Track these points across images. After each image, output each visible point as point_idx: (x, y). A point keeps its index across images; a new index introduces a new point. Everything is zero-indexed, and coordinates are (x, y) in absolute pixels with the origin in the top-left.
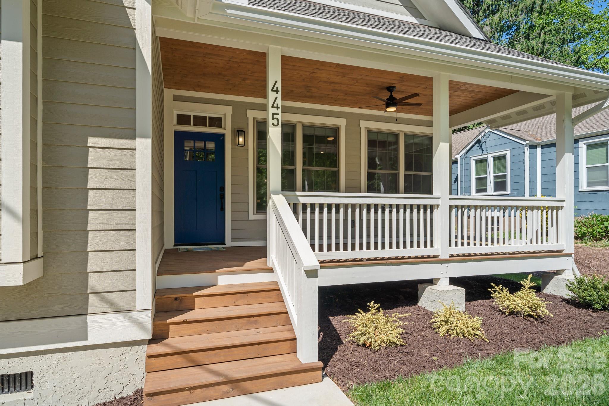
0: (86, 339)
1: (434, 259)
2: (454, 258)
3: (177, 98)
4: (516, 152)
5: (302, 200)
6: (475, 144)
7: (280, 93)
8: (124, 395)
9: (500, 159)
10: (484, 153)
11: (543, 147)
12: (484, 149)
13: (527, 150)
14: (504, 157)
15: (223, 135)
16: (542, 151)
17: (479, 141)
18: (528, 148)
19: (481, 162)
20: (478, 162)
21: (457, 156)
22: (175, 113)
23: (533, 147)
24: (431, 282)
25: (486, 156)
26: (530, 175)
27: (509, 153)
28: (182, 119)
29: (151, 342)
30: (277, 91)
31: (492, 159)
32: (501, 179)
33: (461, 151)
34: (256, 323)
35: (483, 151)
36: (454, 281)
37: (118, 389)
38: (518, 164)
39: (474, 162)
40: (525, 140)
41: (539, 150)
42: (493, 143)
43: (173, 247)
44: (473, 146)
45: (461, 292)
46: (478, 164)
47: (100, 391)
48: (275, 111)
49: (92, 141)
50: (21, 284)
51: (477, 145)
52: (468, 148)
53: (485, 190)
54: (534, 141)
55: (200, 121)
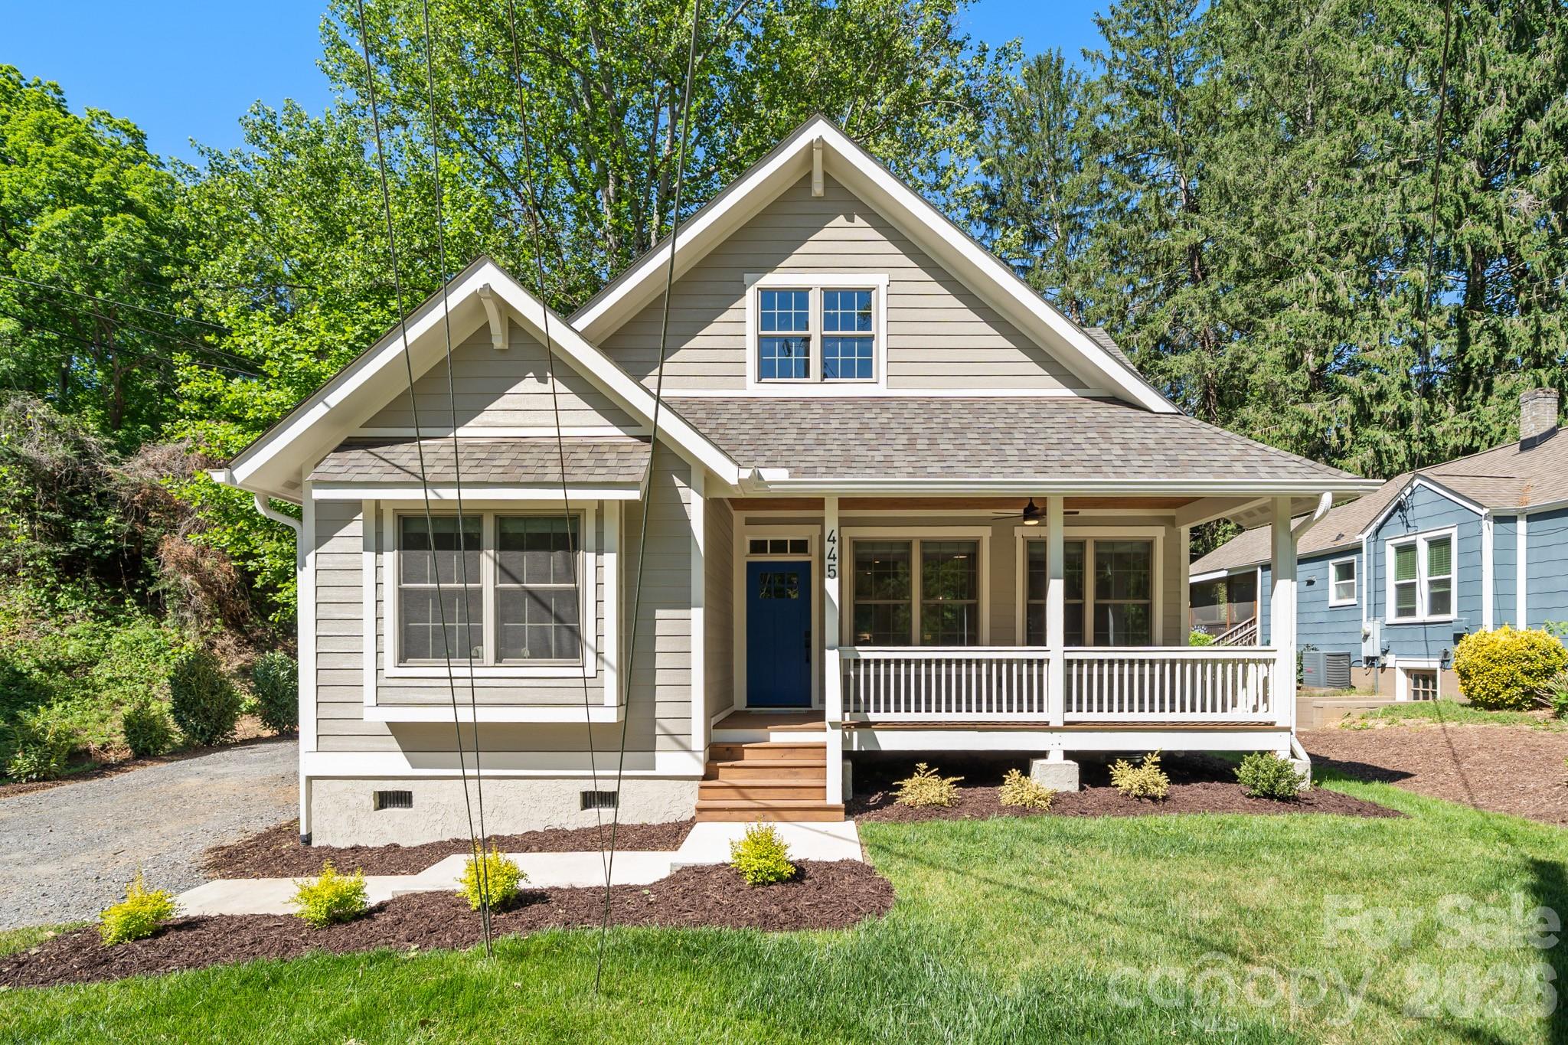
0: (654, 768)
1: (1044, 727)
2: (1070, 726)
3: (749, 522)
4: (1468, 530)
5: (863, 656)
6: (1394, 511)
7: (837, 543)
8: (683, 819)
9: (1440, 545)
10: (1411, 530)
11: (1531, 518)
12: (1411, 524)
13: (1488, 529)
14: (1445, 542)
15: (809, 563)
16: (1528, 528)
17: (1400, 507)
18: (1491, 524)
19: (1406, 551)
20: (1401, 550)
21: (1361, 536)
22: (748, 539)
23: (1503, 519)
24: (1043, 755)
25: (1412, 538)
26: (1495, 580)
27: (1454, 532)
28: (757, 547)
29: (704, 778)
30: (834, 541)
31: (1426, 544)
32: (1438, 587)
33: (1368, 526)
34: (797, 774)
35: (1408, 526)
36: (1069, 755)
37: (679, 814)
38: (1470, 558)
39: (1393, 550)
40: (1482, 506)
41: (1522, 525)
42: (1427, 510)
43: (744, 709)
44: (1390, 516)
45: (1074, 766)
46: (1401, 555)
47: (665, 813)
48: (831, 562)
49: (660, 613)
50: (615, 721)
51: (1398, 513)
52: (1380, 520)
53: (1412, 612)
54: (1509, 507)
55: (779, 546)
